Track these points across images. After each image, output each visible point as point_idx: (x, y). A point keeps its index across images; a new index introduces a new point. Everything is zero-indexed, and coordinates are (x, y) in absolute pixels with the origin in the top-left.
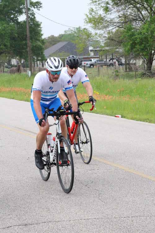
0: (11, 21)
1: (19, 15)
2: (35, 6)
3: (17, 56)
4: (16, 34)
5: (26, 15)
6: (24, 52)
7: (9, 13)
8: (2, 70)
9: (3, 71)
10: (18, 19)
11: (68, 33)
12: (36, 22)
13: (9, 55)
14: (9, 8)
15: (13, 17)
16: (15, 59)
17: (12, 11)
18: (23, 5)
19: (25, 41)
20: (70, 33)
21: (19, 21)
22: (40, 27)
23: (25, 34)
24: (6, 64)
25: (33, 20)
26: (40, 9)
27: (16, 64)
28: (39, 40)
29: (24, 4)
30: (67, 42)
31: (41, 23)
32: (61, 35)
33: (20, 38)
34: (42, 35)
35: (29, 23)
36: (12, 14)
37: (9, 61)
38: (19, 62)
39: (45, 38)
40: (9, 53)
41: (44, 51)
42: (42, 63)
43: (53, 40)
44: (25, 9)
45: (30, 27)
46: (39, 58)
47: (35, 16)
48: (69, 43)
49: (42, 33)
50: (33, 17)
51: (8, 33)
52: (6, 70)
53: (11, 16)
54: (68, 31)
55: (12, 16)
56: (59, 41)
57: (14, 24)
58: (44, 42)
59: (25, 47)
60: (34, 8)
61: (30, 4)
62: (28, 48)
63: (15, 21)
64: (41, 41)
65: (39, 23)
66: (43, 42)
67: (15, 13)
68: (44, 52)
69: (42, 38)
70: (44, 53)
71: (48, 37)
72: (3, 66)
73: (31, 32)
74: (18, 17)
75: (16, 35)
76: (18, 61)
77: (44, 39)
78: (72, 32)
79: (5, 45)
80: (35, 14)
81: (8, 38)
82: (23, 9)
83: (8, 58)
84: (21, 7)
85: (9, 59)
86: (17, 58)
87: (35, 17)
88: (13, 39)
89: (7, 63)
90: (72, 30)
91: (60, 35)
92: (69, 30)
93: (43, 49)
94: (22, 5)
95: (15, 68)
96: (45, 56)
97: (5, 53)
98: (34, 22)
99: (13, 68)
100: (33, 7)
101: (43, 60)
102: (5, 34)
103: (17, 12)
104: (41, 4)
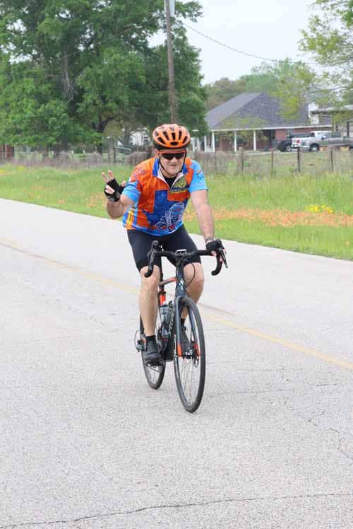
0: (133, 47)
1: (151, 33)
2: (187, 13)
3: (145, 125)
4: (141, 77)
5: (166, 34)
6: (160, 117)
7: (127, 28)
8: (112, 156)
9: (113, 160)
10: (146, 42)
11: (261, 72)
12: (187, 48)
13: (127, 123)
14: (127, 18)
15: (137, 38)
16: (140, 131)
17: (135, 25)
18: (158, 11)
19: (164, 92)
20: (265, 72)
21: (150, 46)
22: (197, 60)
23: (163, 76)
24: (119, 143)
25: (181, 43)
26: (198, 18)
27: (142, 144)
28: (194, 90)
29: (162, 9)
30: (259, 94)
31: (200, 50)
32: (246, 77)
33: (152, 85)
34: (202, 77)
35: (174, 50)
36: (135, 30)
37: (127, 137)
38: (149, 139)
39: (209, 85)
40: (126, 119)
41: (206, 115)
42: (200, 140)
43: (227, 90)
44: (164, 18)
45: (175, 61)
46: (195, 130)
47: (187, 35)
48: (262, 95)
49: (201, 72)
50: (181, 37)
51: (122, 75)
52: (120, 156)
53: (133, 34)
54: (260, 67)
55: (134, 36)
56: (239, 92)
57: (138, 54)
58: (206, 93)
59: (163, 105)
60: (183, 17)
61: (175, 7)
62: (171, 108)
63: (142, 48)
64: (198, 91)
65: (196, 51)
66: (203, 93)
67: (141, 30)
68: (205, 117)
69: (200, 85)
70: (206, 119)
71: (215, 81)
72: (114, 149)
73: (176, 71)
74: (147, 38)
75: (143, 79)
76: (146, 136)
77: (206, 87)
78: (270, 69)
79: (118, 102)
80: (185, 30)
81: (125, 85)
82: (159, 20)
83: (123, 130)
84: (154, 15)
85: (125, 132)
86: (144, 130)
87: (185, 38)
88: (136, 86)
89: (121, 142)
90: (269, 67)
91: (242, 78)
92: (263, 66)
93: (204, 109)
94: (156, 11)
95: (140, 154)
96: (208, 125)
97: (117, 118)
98: (183, 49)
99: (135, 153)
100: (181, 14)
101: (203, 135)
102: (117, 76)
103: (145, 26)
104: (200, 7)
